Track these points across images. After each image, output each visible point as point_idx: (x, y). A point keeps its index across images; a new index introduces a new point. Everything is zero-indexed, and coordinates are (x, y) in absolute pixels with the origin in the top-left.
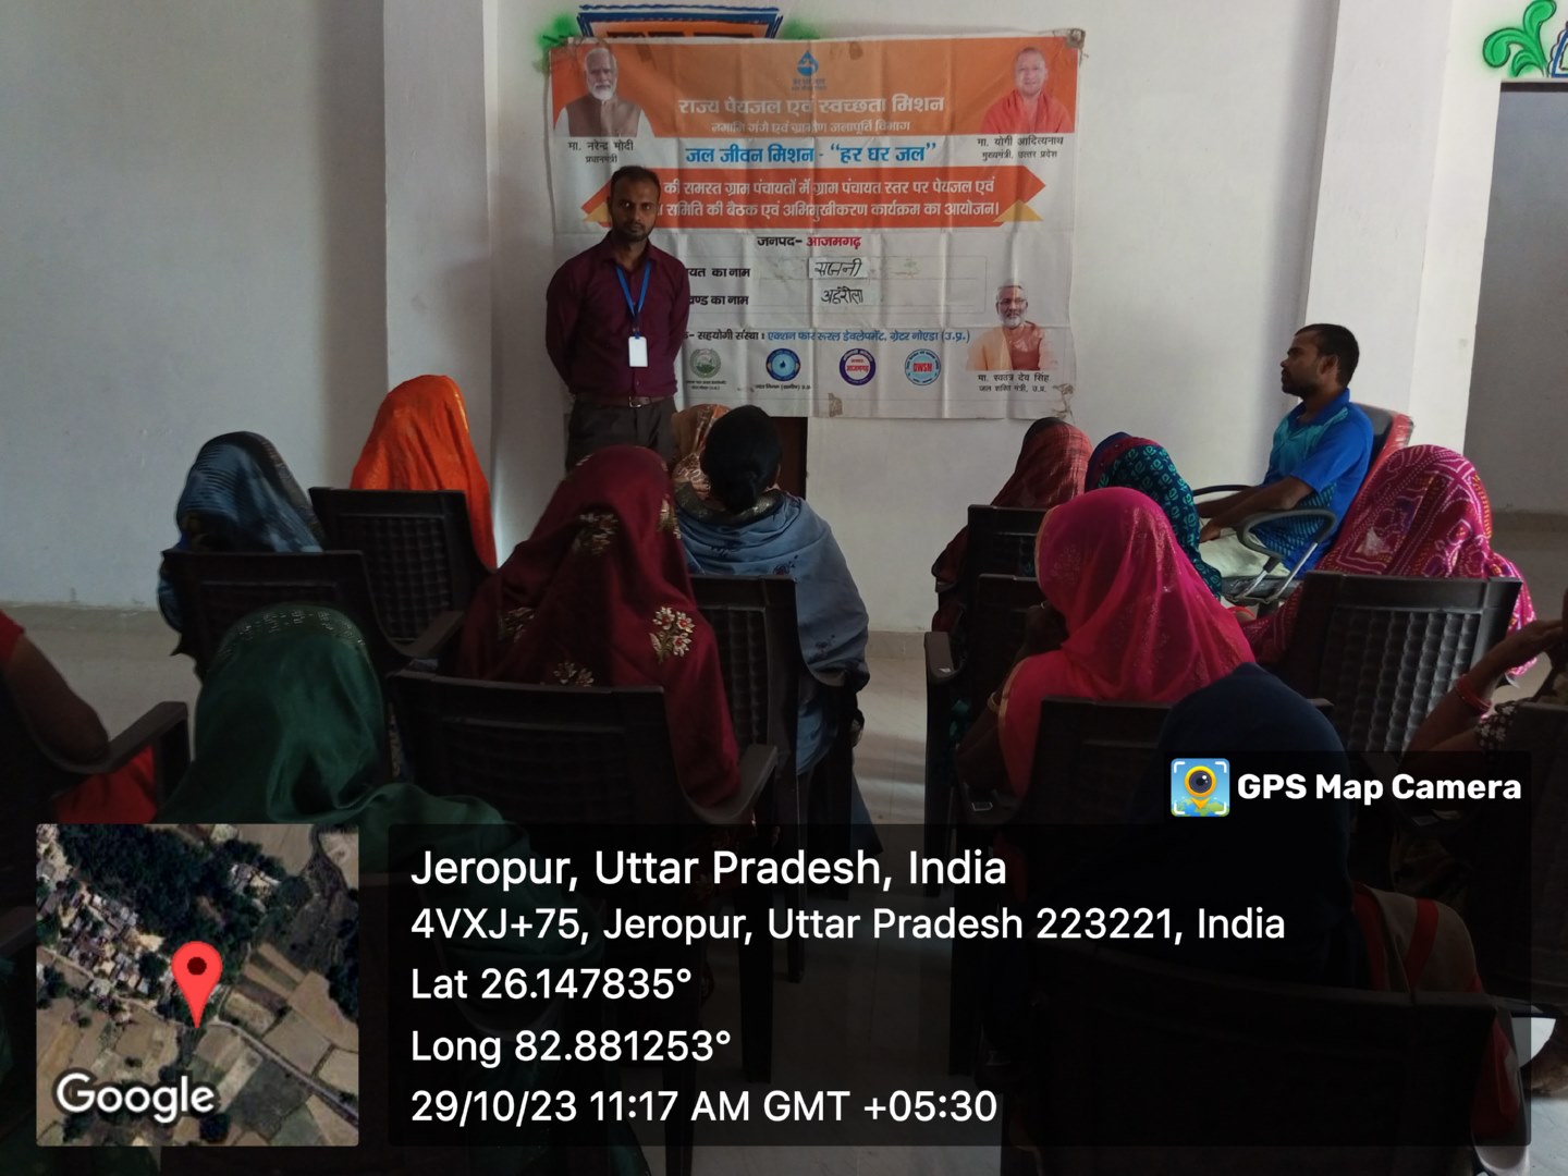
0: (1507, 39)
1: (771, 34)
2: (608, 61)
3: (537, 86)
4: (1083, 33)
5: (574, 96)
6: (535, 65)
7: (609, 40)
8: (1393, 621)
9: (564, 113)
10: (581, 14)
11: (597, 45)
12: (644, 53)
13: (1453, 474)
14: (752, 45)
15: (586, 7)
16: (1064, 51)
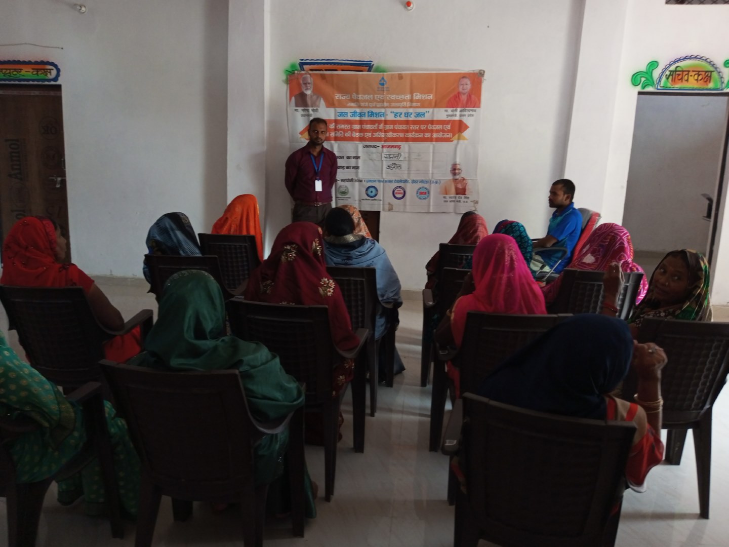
0: (641, 76)
1: (369, 70)
2: (310, 80)
3: (284, 89)
4: (484, 72)
5: (297, 92)
6: (283, 81)
7: (310, 72)
8: (596, 288)
9: (293, 98)
10: (300, 62)
11: (306, 74)
12: (323, 77)
13: (620, 236)
14: (363, 74)
15: (302, 60)
16: (477, 78)
